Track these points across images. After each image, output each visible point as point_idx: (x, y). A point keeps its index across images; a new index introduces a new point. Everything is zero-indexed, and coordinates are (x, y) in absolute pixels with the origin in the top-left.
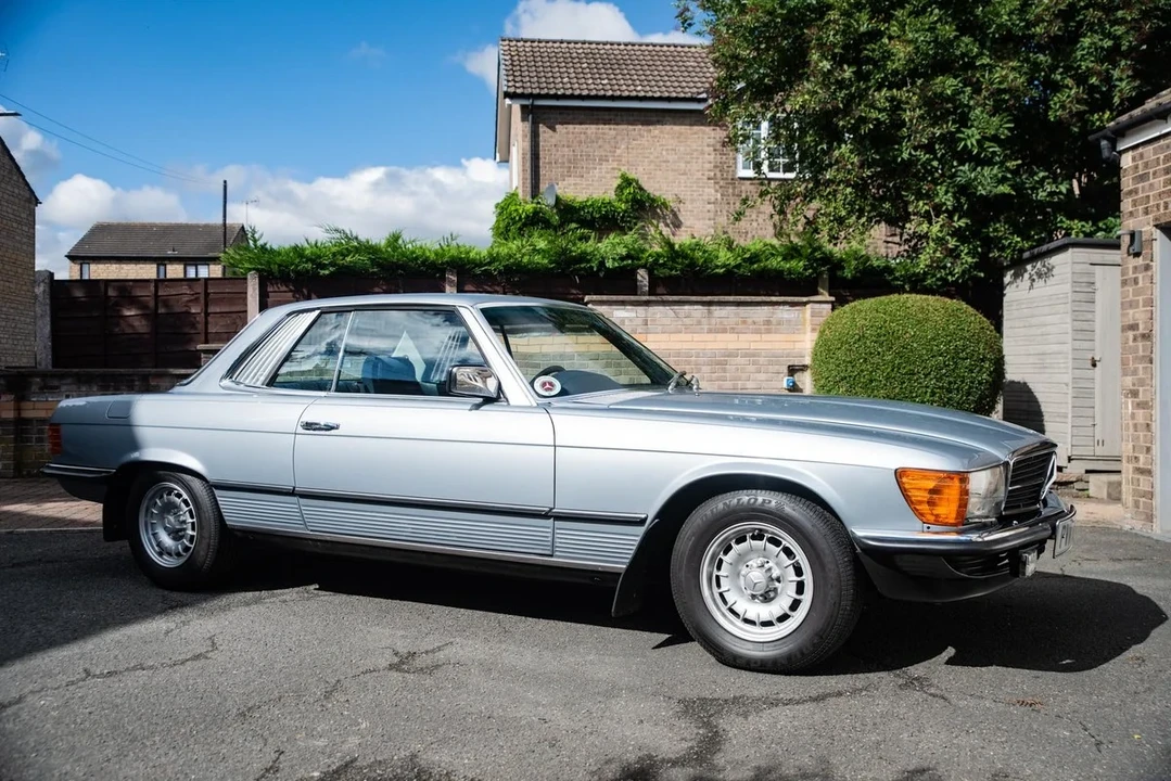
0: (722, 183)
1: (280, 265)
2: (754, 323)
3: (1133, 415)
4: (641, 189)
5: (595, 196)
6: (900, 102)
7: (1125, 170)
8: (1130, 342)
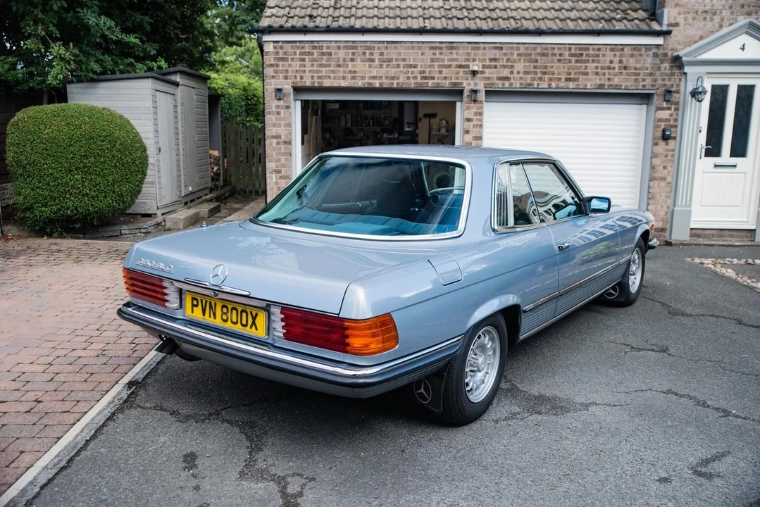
3: (276, 183)
7: (268, 52)
8: (274, 145)
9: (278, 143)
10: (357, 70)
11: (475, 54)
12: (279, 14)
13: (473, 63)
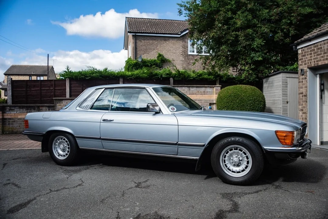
0: (184, 56)
1: (75, 76)
2: (201, 92)
3: (302, 115)
4: (164, 57)
5: (152, 59)
6: (238, 35)
7: (299, 54)
9: (302, 96)
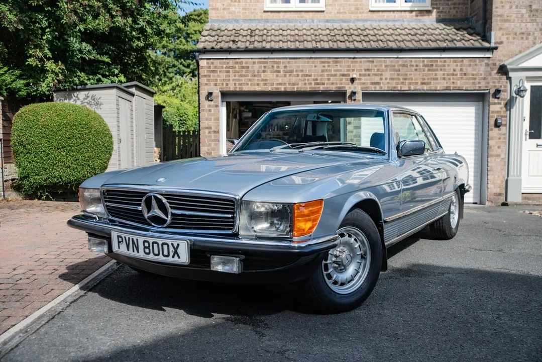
7: (202, 66)
8: (207, 134)
9: (209, 132)
10: (268, 78)
11: (354, 66)
12: (211, 40)
13: (353, 73)
